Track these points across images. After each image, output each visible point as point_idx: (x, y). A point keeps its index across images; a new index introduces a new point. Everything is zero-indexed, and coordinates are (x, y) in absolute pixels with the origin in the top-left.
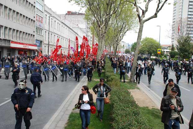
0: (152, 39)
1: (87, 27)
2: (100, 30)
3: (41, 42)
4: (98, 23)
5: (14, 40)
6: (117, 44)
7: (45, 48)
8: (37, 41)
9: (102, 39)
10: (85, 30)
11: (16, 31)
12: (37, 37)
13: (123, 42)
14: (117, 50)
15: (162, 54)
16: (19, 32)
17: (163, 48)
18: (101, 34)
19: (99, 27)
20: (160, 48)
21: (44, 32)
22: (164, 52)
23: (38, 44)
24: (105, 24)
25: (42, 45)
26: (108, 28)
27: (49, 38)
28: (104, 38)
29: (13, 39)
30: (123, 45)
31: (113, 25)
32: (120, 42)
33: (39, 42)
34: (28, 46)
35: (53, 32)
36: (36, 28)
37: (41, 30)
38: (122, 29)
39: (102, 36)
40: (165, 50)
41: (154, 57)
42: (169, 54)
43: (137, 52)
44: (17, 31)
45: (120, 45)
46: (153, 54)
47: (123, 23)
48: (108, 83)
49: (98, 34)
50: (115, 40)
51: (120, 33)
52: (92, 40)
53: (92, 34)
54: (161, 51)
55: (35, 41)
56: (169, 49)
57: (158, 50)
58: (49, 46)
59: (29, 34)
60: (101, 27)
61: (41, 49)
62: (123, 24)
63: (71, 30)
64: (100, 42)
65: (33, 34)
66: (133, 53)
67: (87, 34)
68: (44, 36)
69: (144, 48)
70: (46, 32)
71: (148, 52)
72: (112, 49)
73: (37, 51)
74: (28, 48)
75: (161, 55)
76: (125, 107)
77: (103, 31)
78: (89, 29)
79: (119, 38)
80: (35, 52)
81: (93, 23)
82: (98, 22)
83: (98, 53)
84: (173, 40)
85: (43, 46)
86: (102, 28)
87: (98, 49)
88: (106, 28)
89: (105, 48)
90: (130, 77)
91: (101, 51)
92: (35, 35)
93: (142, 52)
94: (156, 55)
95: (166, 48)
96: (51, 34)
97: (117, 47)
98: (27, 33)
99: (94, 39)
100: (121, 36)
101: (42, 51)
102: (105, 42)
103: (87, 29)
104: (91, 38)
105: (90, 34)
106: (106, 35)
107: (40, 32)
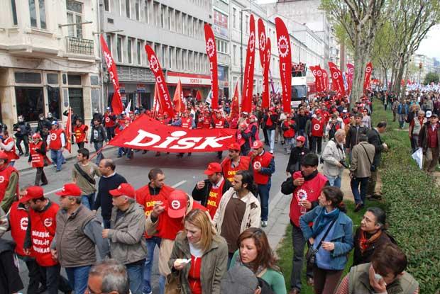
1: (328, 28)
2: (358, 32)
3: (226, 68)
4: (354, 13)
5: (173, 69)
6: (403, 63)
7: (235, 81)
9: (363, 51)
10: (322, 36)
11: (175, 49)
13: (419, 56)
14: (404, 76)
16: (181, 50)
18: (360, 41)
19: (357, 23)
21: (232, 47)
23: (220, 75)
24: (372, 14)
25: (228, 74)
26: (379, 23)
27: (242, 59)
28: (368, 50)
29: (170, 67)
30: (421, 65)
31: (393, 16)
32: (411, 57)
33: (222, 69)
34: (200, 79)
37: (226, 44)
38: (416, 22)
39: (363, 46)
44: (178, 49)
45: (410, 63)
47: (420, 7)
49: (353, 42)
50: (398, 53)
51: (411, 34)
52: (339, 56)
53: (339, 43)
58: (242, 76)
59: (201, 54)
60: (362, 22)
61: (226, 84)
62: (422, 9)
64: (360, 61)
67: (327, 43)
68: (232, 55)
72: (389, 74)
74: (200, 83)
76: (419, 213)
77: (366, 34)
79: (409, 46)
81: (342, 17)
82: (353, 11)
85: (230, 76)
86: (362, 26)
88: (374, 23)
97: (402, 70)
98: (196, 53)
99: (345, 53)
100: (413, 42)
101: (228, 89)
102: (373, 59)
103: (327, 31)
104: (337, 53)
105: (335, 44)
106: (373, 42)
107: (222, 47)
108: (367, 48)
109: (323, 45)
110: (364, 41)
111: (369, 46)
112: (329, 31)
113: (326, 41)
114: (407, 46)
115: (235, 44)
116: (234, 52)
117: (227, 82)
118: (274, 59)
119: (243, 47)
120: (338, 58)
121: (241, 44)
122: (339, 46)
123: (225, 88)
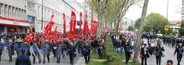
0: (158, 15)
1: (86, 2)
2: (100, 5)
3: (34, 18)
5: (3, 16)
6: (119, 21)
7: (38, 25)
8: (29, 17)
9: (102, 14)
10: (83, 5)
11: (4, 5)
12: (28, 12)
13: (126, 18)
14: (119, 27)
15: (170, 31)
17: (171, 24)
18: (101, 9)
19: (99, 1)
20: (168, 25)
21: (37, 7)
22: (173, 28)
23: (30, 21)
25: (34, 21)
26: (109, 2)
27: (42, 13)
28: (104, 14)
29: (1, 15)
30: (126, 22)
32: (122, 18)
33: (32, 18)
34: (19, 23)
35: (47, 7)
36: (28, 2)
37: (34, 5)
38: (124, 3)
39: (102, 12)
40: (174, 27)
41: (161, 35)
42: (178, 31)
43: (141, 29)
44: (6, 5)
45: (122, 21)
46: (159, 31)
48: (109, 63)
49: (97, 10)
50: (117, 16)
51: (122, 8)
52: (90, 16)
53: (91, 9)
54: (169, 28)
55: (27, 17)
56: (178, 26)
57: (165, 26)
58: (42, 22)
59: (20, 9)
61: (34, 26)
63: (67, 5)
64: (100, 19)
65: (24, 9)
66: (137, 30)
67: (85, 9)
68: (37, 11)
69: (149, 24)
71: (154, 29)
72: (113, 25)
73: (29, 28)
74: (18, 25)
75: (168, 32)
77: (103, 6)
78: (87, 3)
80: (27, 30)
83: (97, 30)
84: (183, 15)
85: (36, 22)
86: (102, 3)
87: (97, 26)
88: (107, 2)
89: (106, 25)
90: (133, 57)
91: (101, 28)
92: (27, 10)
93: (147, 29)
94: (163, 32)
95: (174, 25)
96: (45, 9)
97: (118, 24)
98: (17, 8)
99: (93, 14)
100: (123, 12)
101: (34, 28)
102: (106, 18)
103: (85, 4)
104: (90, 14)
105: (89, 10)
106: (106, 10)
107: (32, 6)
108: (103, 13)
109: (83, 10)
111: (104, 12)
112: (86, 3)
114: (120, 13)
115: (39, 6)
116: (38, 10)
117: (34, 25)
118: (59, 15)
119: (43, 7)
120: (90, 17)
121: (42, 6)
122: (91, 11)
123: (33, 28)
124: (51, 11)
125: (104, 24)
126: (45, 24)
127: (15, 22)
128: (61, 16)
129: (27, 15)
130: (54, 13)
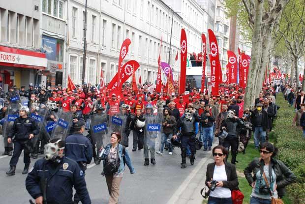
3: (60, 42)
7: (73, 63)
8: (48, 41)
9: (265, 30)
12: (46, 26)
21: (71, 9)
23: (49, 51)
25: (62, 52)
27: (85, 30)
28: (272, 28)
33: (54, 43)
34: (16, 56)
35: (98, 9)
39: (266, 22)
49: (252, 16)
52: (228, 35)
53: (229, 15)
55: (40, 39)
58: (85, 55)
59: (20, 16)
61: (60, 67)
64: (260, 44)
65: (33, 14)
67: (212, 16)
68: (70, 23)
70: (75, 9)
73: (45, 71)
74: (16, 62)
80: (40, 77)
83: (250, 79)
85: (67, 56)
87: (251, 68)
89: (276, 63)
91: (262, 75)
92: (41, 19)
96: (94, 17)
98: (11, 13)
99: (237, 31)
101: (62, 73)
104: (226, 31)
105: (222, 17)
106: (280, 17)
107: (55, 8)
108: (270, 25)
109: (206, 17)
110: (267, 15)
111: (273, 23)
113: (211, 12)
115: (76, 6)
116: (74, 18)
117: (60, 63)
118: (133, 33)
119: (88, 11)
120: (226, 38)
121: (86, 7)
122: (229, 20)
123: (57, 72)
124: (110, 22)
125: (270, 62)
126: (92, 61)
127: (6, 54)
128: (140, 37)
129: (41, 32)
130: (119, 27)
